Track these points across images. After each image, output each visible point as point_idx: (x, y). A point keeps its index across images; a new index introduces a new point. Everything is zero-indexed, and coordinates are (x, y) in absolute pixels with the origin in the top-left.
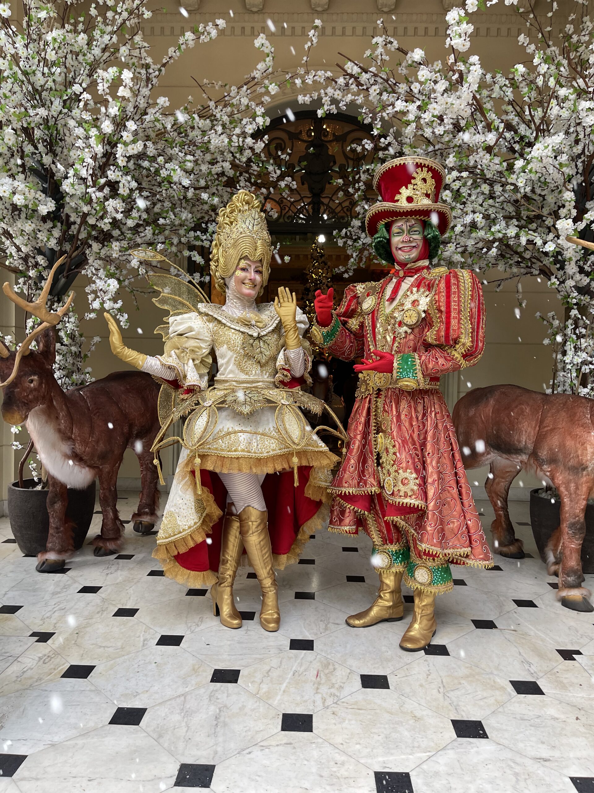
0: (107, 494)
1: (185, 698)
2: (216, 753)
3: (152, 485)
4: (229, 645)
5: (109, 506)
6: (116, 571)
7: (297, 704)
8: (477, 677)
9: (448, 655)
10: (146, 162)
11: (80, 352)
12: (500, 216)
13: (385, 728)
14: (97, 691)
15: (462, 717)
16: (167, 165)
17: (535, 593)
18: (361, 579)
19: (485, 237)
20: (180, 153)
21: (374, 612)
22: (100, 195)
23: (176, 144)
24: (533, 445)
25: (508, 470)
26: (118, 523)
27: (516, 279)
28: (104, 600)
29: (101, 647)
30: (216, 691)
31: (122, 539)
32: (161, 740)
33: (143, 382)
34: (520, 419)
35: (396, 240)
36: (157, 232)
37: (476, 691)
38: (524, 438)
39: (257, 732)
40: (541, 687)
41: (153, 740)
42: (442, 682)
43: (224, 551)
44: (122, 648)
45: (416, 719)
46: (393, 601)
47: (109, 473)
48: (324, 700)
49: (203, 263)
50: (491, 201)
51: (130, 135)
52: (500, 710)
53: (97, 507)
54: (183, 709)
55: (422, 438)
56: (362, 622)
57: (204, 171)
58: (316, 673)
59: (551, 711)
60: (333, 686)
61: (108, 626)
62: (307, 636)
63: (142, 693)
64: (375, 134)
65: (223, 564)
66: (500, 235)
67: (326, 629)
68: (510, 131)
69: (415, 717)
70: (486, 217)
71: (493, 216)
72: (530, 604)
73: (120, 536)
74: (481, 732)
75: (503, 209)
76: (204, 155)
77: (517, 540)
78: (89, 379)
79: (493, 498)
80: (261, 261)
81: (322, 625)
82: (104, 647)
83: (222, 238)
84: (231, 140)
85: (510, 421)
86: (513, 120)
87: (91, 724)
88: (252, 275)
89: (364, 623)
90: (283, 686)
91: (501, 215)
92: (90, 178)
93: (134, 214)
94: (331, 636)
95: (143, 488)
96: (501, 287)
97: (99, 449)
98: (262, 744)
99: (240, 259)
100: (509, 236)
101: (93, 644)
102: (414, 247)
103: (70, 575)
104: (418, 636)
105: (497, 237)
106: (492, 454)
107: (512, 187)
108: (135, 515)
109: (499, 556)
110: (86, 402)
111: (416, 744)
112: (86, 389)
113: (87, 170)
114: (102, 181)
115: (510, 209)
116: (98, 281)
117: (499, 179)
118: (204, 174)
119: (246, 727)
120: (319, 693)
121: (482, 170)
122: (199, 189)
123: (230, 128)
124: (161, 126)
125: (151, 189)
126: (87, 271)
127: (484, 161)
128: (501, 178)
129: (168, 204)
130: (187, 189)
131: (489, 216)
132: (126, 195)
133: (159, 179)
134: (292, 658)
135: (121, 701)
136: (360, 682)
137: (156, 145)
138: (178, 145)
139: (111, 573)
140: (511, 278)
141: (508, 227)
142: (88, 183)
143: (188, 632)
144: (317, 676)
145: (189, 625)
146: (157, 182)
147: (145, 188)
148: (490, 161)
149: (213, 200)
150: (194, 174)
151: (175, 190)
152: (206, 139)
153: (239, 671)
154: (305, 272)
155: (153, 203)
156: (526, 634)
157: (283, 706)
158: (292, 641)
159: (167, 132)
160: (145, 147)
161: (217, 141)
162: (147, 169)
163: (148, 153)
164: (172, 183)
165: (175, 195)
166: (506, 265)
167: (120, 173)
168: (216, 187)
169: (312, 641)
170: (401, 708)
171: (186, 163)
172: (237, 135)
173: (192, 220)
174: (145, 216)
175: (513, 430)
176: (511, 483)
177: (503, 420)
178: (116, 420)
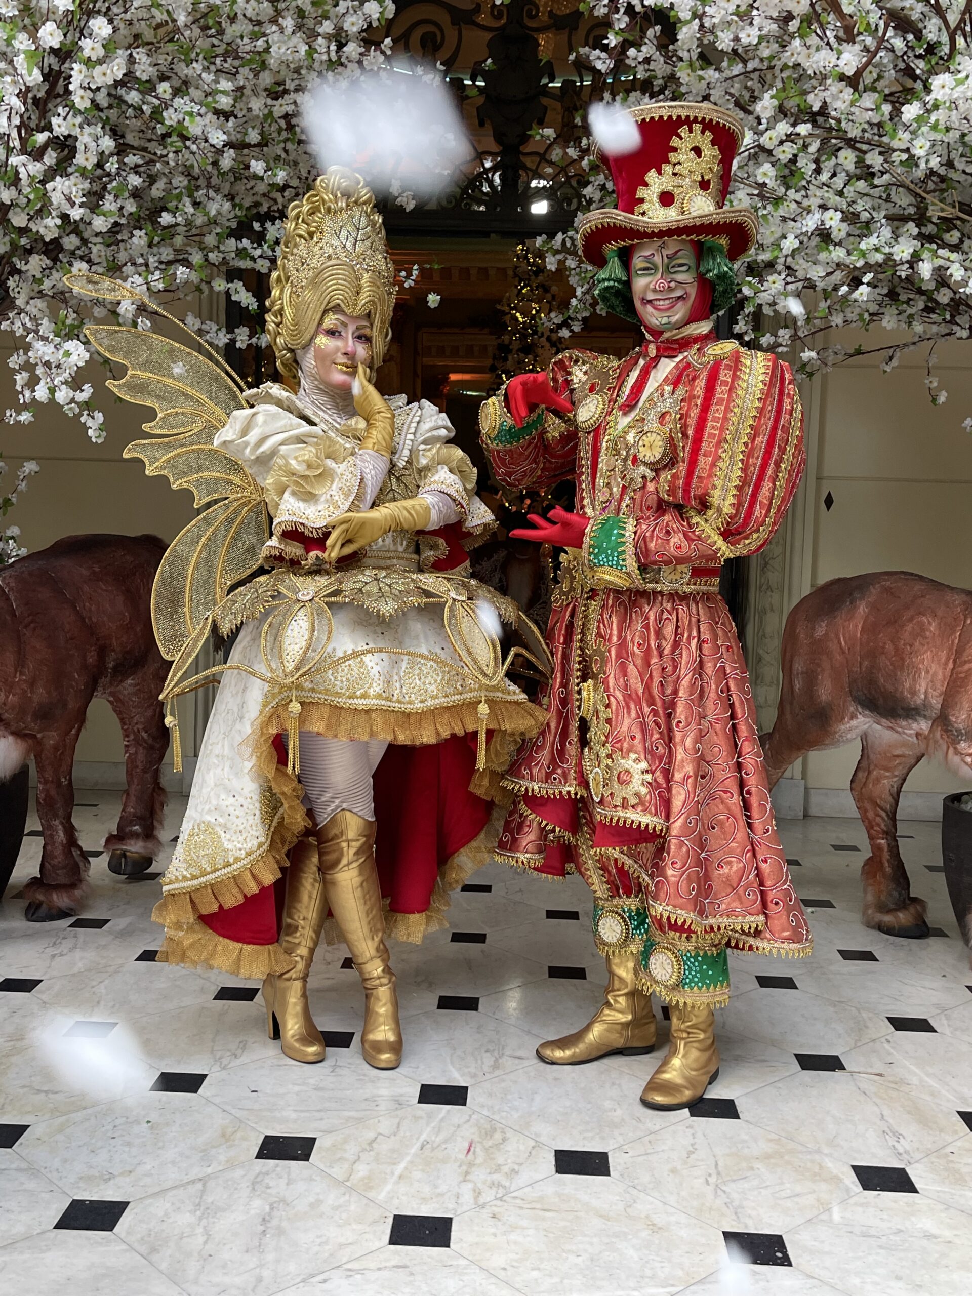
0: (53, 792)
1: (204, 1185)
2: (260, 1280)
3: (148, 776)
4: (297, 1094)
5: (56, 816)
6: (71, 950)
7: (424, 1200)
8: (786, 1157)
9: (737, 1117)
10: (134, 93)
12: (879, 216)
13: (591, 1244)
14: (33, 1171)
15: (746, 1227)
16: (178, 102)
17: (937, 1006)
18: (579, 973)
19: (847, 262)
20: (204, 75)
21: (596, 1033)
22: (36, 169)
23: (198, 54)
24: (940, 700)
25: (897, 752)
26: (76, 853)
27: (928, 345)
28: (45, 1006)
29: (39, 1091)
30: (267, 1173)
31: (84, 886)
32: (155, 1258)
33: (129, 558)
34: (917, 644)
35: (640, 283)
36: (156, 239)
37: (782, 1183)
38: (922, 686)
39: (341, 1246)
40: (914, 1179)
41: (139, 1257)
42: (717, 1165)
43: (292, 907)
45: (655, 1228)
46: (634, 1013)
47: (56, 748)
48: (478, 1193)
49: (255, 306)
50: (861, 185)
51: (98, 46)
52: (824, 1217)
53: (33, 823)
54: (199, 1205)
55: (669, 691)
56: (568, 1053)
57: (256, 111)
58: (466, 1145)
59: (927, 1224)
60: (497, 1169)
62: (457, 1079)
63: (122, 1174)
64: (612, 45)
65: (287, 934)
66: (879, 257)
67: (496, 1066)
68: (906, 32)
69: (654, 1225)
70: (850, 217)
71: (865, 216)
72: (922, 1026)
73: (80, 881)
74: (779, 1255)
75: (887, 200)
76: (256, 76)
77: (915, 900)
78: (15, 551)
79: (866, 811)
80: (369, 315)
81: (488, 1060)
82: (46, 1092)
83: (290, 265)
84: (312, 50)
85: (896, 649)
86: (912, 9)
87: (19, 1229)
88: (350, 344)
89: (573, 1055)
90: (400, 1168)
91: (883, 213)
92: (14, 134)
93: (109, 204)
94: (503, 1081)
95: (129, 783)
96: (895, 362)
97: (36, 698)
98: (349, 1266)
99: (325, 312)
100: (897, 258)
101: (24, 1087)
102: (679, 298)
104: (679, 1081)
105: (872, 260)
106: (861, 718)
107: (905, 156)
108: (111, 839)
109: (876, 933)
110: (8, 599)
111: (648, 1273)
112: (7, 573)
113: (9, 118)
114: (41, 138)
115: (904, 200)
116: (38, 345)
117: (876, 138)
118: (258, 117)
119: (321, 1236)
120: (469, 1181)
121: (839, 121)
122: (246, 151)
123: (314, 15)
124: (165, 17)
125: (145, 150)
126: (12, 323)
127: (838, 104)
128: (881, 136)
129: (180, 181)
130: (220, 152)
131: (856, 215)
132: (89, 168)
133: (160, 129)
134: (421, 1118)
135: (79, 1188)
136: (554, 1163)
137: (155, 56)
138: (201, 56)
139: (61, 955)
140: (914, 343)
141: (896, 241)
142: (11, 145)
143: (216, 1068)
144: (469, 1150)
145: (218, 1055)
146: (155, 134)
147: (132, 147)
148: (852, 104)
149: (276, 175)
150: (236, 117)
151: (194, 153)
152: (260, 43)
153: (313, 1140)
154: (499, 307)
155: (149, 176)
156: (902, 1082)
157: (396, 1202)
158: (424, 1087)
159: (177, 30)
160: (131, 60)
161: (283, 50)
162: (135, 108)
163: (138, 74)
164: (188, 139)
165: (196, 165)
166: (900, 317)
167: (79, 120)
168: (282, 145)
169: (466, 1089)
170: (628, 1210)
171: (217, 98)
172: (328, 38)
173: (232, 215)
174: (131, 207)
175: (902, 668)
176: (904, 780)
177: (883, 648)
178: (72, 639)
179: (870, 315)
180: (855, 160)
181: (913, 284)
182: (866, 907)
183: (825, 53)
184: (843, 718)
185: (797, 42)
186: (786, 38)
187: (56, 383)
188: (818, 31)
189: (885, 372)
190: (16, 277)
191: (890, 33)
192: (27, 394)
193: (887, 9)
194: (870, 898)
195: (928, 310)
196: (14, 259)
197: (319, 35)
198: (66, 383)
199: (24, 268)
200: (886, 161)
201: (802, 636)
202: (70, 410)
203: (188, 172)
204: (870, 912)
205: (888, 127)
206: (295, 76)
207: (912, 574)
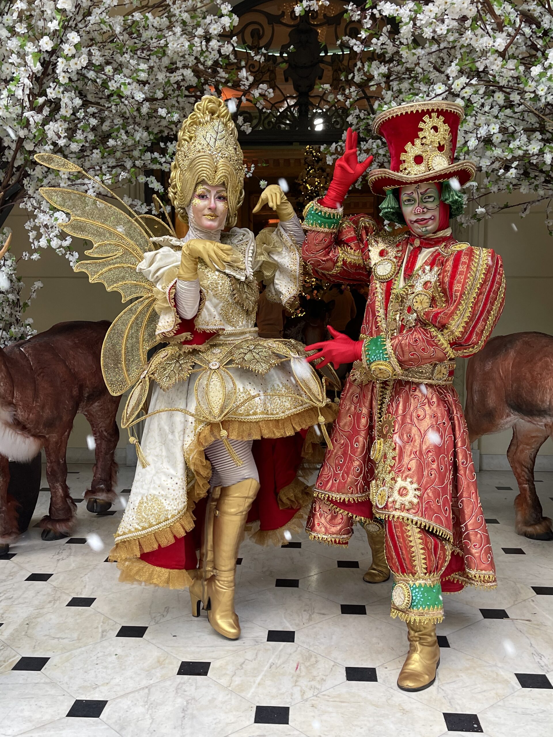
0: (55, 468)
1: (149, 690)
3: (108, 456)
4: (199, 637)
5: (57, 481)
6: (68, 556)
7: (273, 697)
8: (477, 669)
9: (449, 646)
10: (92, 73)
11: (18, 300)
12: (519, 129)
13: (369, 721)
14: (53, 684)
15: (456, 710)
16: (117, 77)
18: (355, 565)
19: (502, 156)
20: (131, 61)
22: (39, 118)
23: (127, 49)
25: (533, 435)
26: (69, 501)
27: (546, 201)
28: (55, 588)
29: (54, 638)
30: (184, 683)
31: (74, 520)
32: (123, 732)
34: (544, 374)
35: (407, 209)
36: (106, 154)
37: (476, 684)
38: (548, 397)
39: (228, 724)
40: (551, 681)
41: (114, 732)
44: (79, 639)
45: (404, 712)
47: (57, 443)
48: (303, 693)
49: (162, 190)
50: (508, 111)
51: (72, 47)
52: (500, 703)
53: (44, 483)
54: (147, 702)
57: (161, 80)
58: (295, 666)
60: (314, 679)
61: (61, 616)
62: (288, 627)
63: (102, 685)
64: (363, 37)
66: (521, 152)
67: (310, 620)
68: (531, 24)
69: (404, 710)
70: (503, 131)
71: (511, 129)
73: (72, 517)
74: (476, 726)
75: (523, 120)
76: (160, 59)
77: (545, 519)
78: (31, 332)
79: (516, 468)
80: (224, 184)
81: (306, 616)
82: (58, 638)
84: (192, 45)
85: (533, 376)
86: (534, 10)
87: (47, 717)
88: (213, 202)
90: (258, 679)
91: (522, 128)
92: (26, 99)
93: (79, 135)
94: (315, 628)
95: (97, 460)
96: (528, 212)
97: (45, 415)
99: (197, 185)
100: (531, 152)
101: (46, 635)
103: (15, 561)
105: (516, 155)
106: (513, 416)
107: (532, 95)
108: (88, 493)
109: (523, 538)
110: (28, 360)
112: (27, 345)
113: (23, 90)
114: (41, 100)
115: (533, 120)
116: (41, 215)
117: (516, 85)
118: (161, 83)
119: (216, 719)
120: (298, 686)
121: (494, 76)
122: (155, 102)
123: (192, 24)
124: (108, 29)
125: (98, 104)
126: (26, 204)
127: (494, 67)
128: (518, 84)
129: (118, 121)
130: (140, 104)
131: (506, 129)
132: (68, 116)
133: (107, 92)
134: (269, 650)
135: (79, 693)
136: (345, 674)
137: (103, 50)
138: (129, 50)
139: (63, 559)
140: (539, 201)
141: (529, 142)
142: (24, 105)
143: (153, 623)
144: (297, 668)
145: (154, 615)
146: (104, 95)
147: (91, 103)
148: (502, 67)
149: (173, 116)
150: (149, 84)
151: (126, 105)
152: (162, 42)
153: (209, 664)
154: (296, 181)
155: (101, 118)
156: (542, 624)
157: (257, 698)
158: (270, 632)
159: (116, 36)
160: (90, 54)
161: (175, 45)
162: (92, 81)
163: (94, 62)
164: (123, 97)
165: (127, 112)
166: (531, 186)
167: (62, 89)
168: (176, 99)
169: (294, 632)
170: (389, 701)
171: (139, 74)
172: (200, 37)
173: (148, 139)
174: (91, 137)
175: (536, 388)
176: (538, 450)
177: (525, 376)
178: (64, 381)
179: (513, 185)
180: (504, 98)
181: (538, 167)
182: (517, 523)
183: (486, 38)
184: (502, 416)
185: (469, 33)
186: (462, 30)
187: (51, 236)
188: (482, 26)
189: (522, 217)
190: (28, 178)
191: (523, 25)
192: (36, 243)
193: (520, 11)
194: (519, 518)
195: (546, 182)
196: (27, 168)
197: (195, 36)
198: (56, 236)
199: (32, 173)
200: (521, 98)
201: (478, 370)
202: (60, 252)
203: (122, 116)
204: (519, 526)
205: (523, 79)
206: (182, 59)
207: (540, 333)
